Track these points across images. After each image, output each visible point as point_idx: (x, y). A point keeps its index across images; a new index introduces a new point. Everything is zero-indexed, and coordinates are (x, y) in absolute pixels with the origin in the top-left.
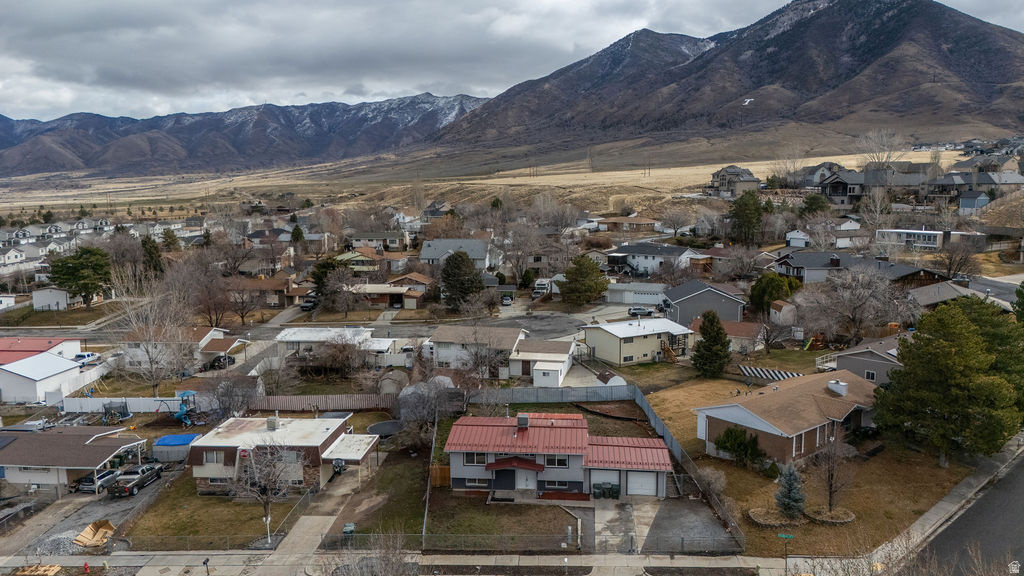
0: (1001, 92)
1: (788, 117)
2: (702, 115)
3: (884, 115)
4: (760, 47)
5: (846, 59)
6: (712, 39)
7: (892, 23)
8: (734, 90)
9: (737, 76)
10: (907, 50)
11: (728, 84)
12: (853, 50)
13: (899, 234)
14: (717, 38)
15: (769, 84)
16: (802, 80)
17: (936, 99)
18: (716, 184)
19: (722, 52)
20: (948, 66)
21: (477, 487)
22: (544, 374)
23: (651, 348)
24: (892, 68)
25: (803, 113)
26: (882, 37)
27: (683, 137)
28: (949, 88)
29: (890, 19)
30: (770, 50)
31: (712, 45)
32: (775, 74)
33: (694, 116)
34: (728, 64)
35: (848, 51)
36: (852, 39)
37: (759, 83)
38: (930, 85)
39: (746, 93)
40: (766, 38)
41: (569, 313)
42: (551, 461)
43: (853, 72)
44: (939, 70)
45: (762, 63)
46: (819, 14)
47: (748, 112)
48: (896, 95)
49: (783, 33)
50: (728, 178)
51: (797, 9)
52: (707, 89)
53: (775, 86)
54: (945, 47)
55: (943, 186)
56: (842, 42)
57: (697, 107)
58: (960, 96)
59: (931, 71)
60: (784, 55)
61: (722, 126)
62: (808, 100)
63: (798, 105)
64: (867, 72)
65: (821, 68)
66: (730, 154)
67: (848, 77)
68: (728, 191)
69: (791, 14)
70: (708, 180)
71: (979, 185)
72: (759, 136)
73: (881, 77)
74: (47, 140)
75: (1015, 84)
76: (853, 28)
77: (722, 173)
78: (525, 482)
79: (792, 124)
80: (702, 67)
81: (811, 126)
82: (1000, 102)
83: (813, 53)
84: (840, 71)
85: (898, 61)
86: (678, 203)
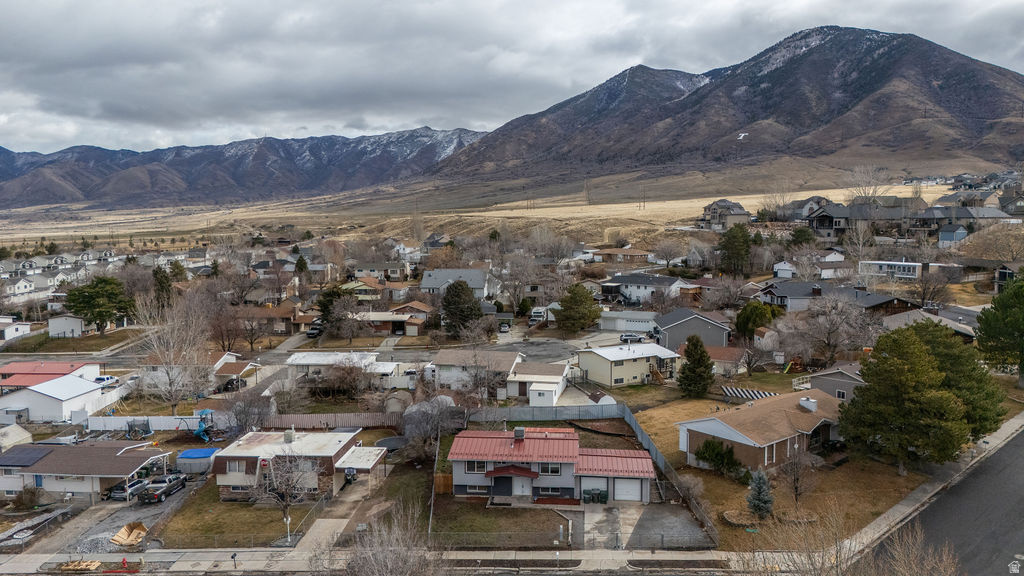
0: (991, 127)
1: (782, 151)
2: (697, 149)
3: (877, 150)
4: (754, 83)
5: (838, 95)
6: (706, 75)
7: (882, 60)
8: (729, 125)
9: (732, 112)
10: (899, 86)
11: (723, 119)
12: (844, 87)
13: (881, 267)
14: (712, 74)
15: (763, 119)
16: (795, 117)
17: (928, 134)
18: (708, 217)
19: (717, 87)
20: (939, 103)
21: (477, 493)
22: (540, 394)
23: (640, 372)
24: (884, 103)
25: (796, 148)
26: (873, 74)
27: (678, 171)
28: (940, 124)
29: (881, 56)
30: (763, 86)
31: (707, 81)
32: (769, 109)
33: (690, 150)
34: (722, 99)
35: (838, 88)
36: (844, 75)
37: (754, 118)
38: (920, 120)
39: (741, 127)
40: (760, 75)
41: (564, 339)
42: (545, 468)
43: (844, 107)
44: (930, 106)
45: (756, 99)
46: (811, 51)
47: (742, 146)
48: (888, 130)
49: (777, 69)
50: (719, 211)
51: (789, 46)
52: (702, 124)
53: (769, 121)
54: (935, 83)
55: (924, 220)
56: (834, 79)
57: (693, 141)
58: (951, 132)
59: (922, 107)
60: (777, 91)
61: (718, 160)
62: (801, 135)
63: (793, 139)
64: (858, 107)
65: (814, 104)
66: (725, 187)
67: (840, 113)
68: (719, 224)
69: (784, 51)
70: (700, 213)
71: (958, 219)
72: (754, 170)
73: (873, 112)
74: (48, 173)
75: (1004, 120)
76: (844, 65)
77: (714, 206)
78: (521, 488)
79: (787, 158)
80: (697, 102)
81: (805, 160)
82: (990, 137)
83: (806, 89)
84: (832, 108)
85: (889, 97)
86: (671, 235)
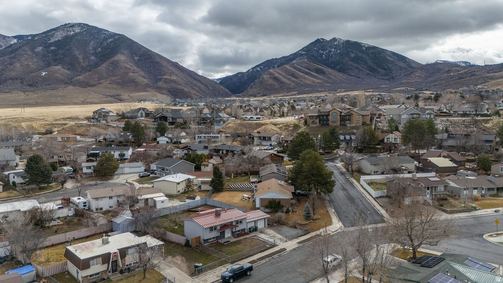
0: (160, 79)
1: (68, 83)
2: (17, 79)
3: (115, 86)
4: (47, 46)
5: (93, 58)
6: (15, 37)
7: (111, 44)
8: (35, 67)
9: (35, 60)
10: (121, 57)
11: (30, 63)
12: (95, 54)
14: (18, 37)
15: (55, 66)
16: (72, 65)
17: (136, 80)
19: (24, 45)
20: (138, 67)
24: (115, 64)
25: (76, 82)
26: (108, 50)
27: (7, 91)
28: (140, 76)
29: (111, 42)
30: (52, 48)
31: (15, 41)
32: (57, 61)
33: (12, 79)
34: (29, 53)
35: (93, 54)
36: (94, 49)
37: (49, 65)
38: (133, 74)
39: (42, 69)
40: (49, 42)
43: (97, 65)
44: (135, 68)
45: (49, 55)
46: (76, 34)
47: (45, 79)
48: (119, 77)
49: (58, 41)
51: (64, 30)
52: (18, 65)
53: (59, 67)
54: (136, 58)
56: (90, 50)
57: (13, 74)
58: (145, 80)
59: (132, 68)
60: (61, 52)
61: (30, 85)
62: (77, 76)
63: (73, 78)
64: (104, 65)
65: (82, 61)
66: (40, 101)
67: (95, 67)
69: (61, 32)
72: (54, 92)
73: (111, 68)
75: (165, 77)
76: (94, 44)
79: (71, 87)
80: (12, 52)
81: (81, 88)
82: (160, 84)
83: (77, 53)
84: (91, 63)
85: (117, 62)
